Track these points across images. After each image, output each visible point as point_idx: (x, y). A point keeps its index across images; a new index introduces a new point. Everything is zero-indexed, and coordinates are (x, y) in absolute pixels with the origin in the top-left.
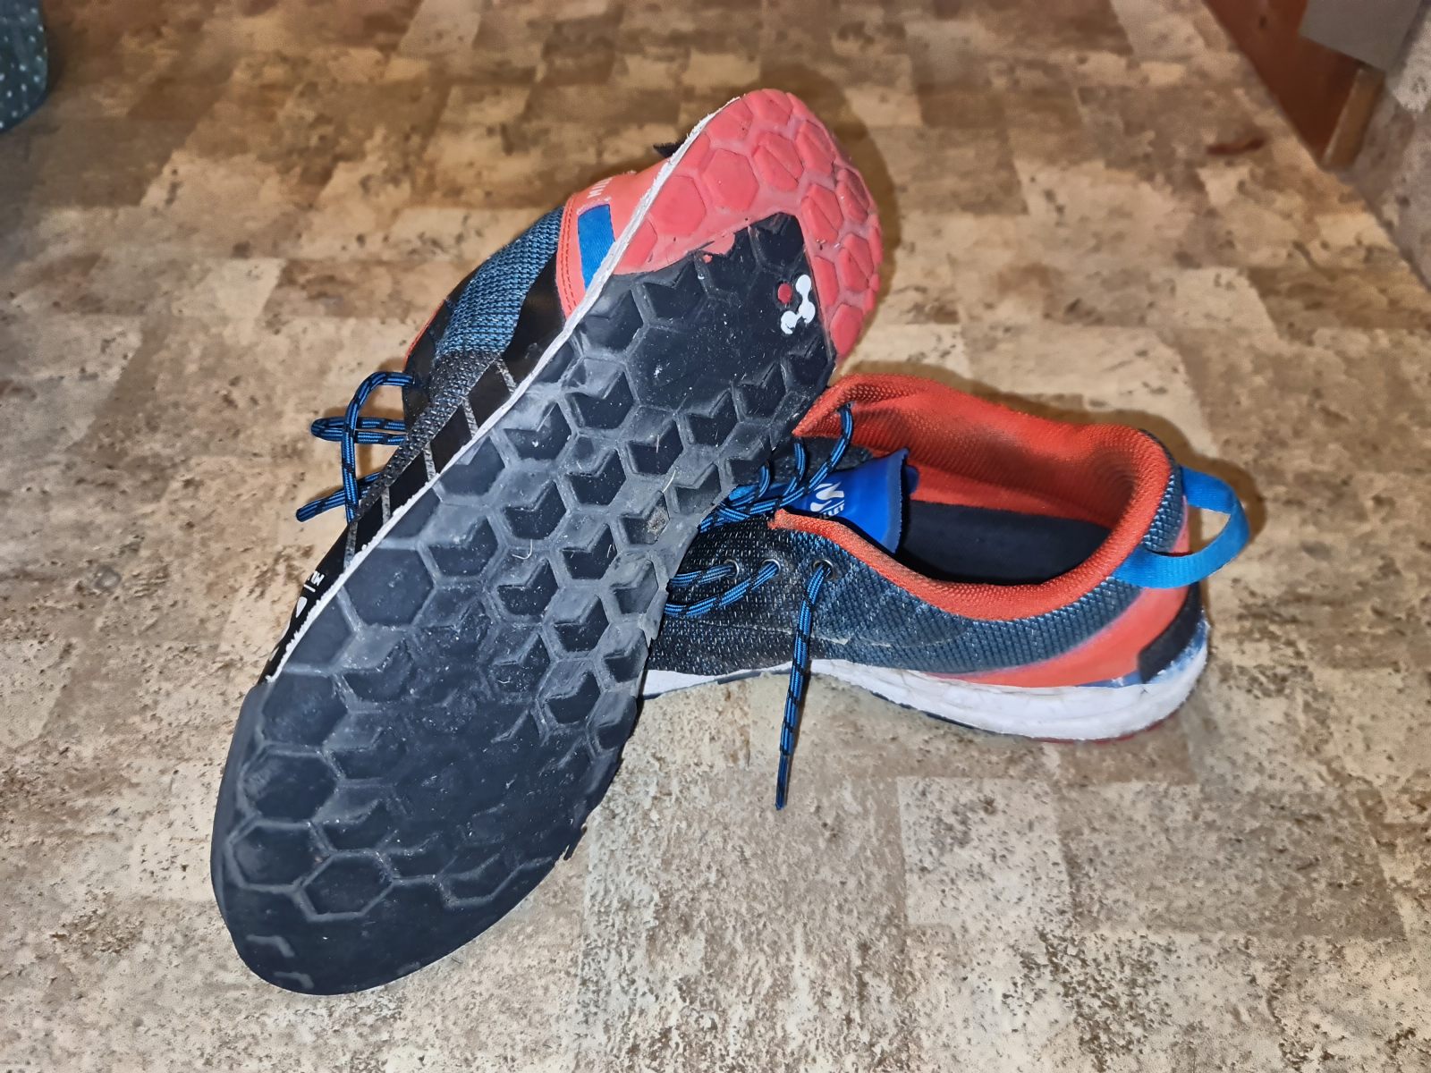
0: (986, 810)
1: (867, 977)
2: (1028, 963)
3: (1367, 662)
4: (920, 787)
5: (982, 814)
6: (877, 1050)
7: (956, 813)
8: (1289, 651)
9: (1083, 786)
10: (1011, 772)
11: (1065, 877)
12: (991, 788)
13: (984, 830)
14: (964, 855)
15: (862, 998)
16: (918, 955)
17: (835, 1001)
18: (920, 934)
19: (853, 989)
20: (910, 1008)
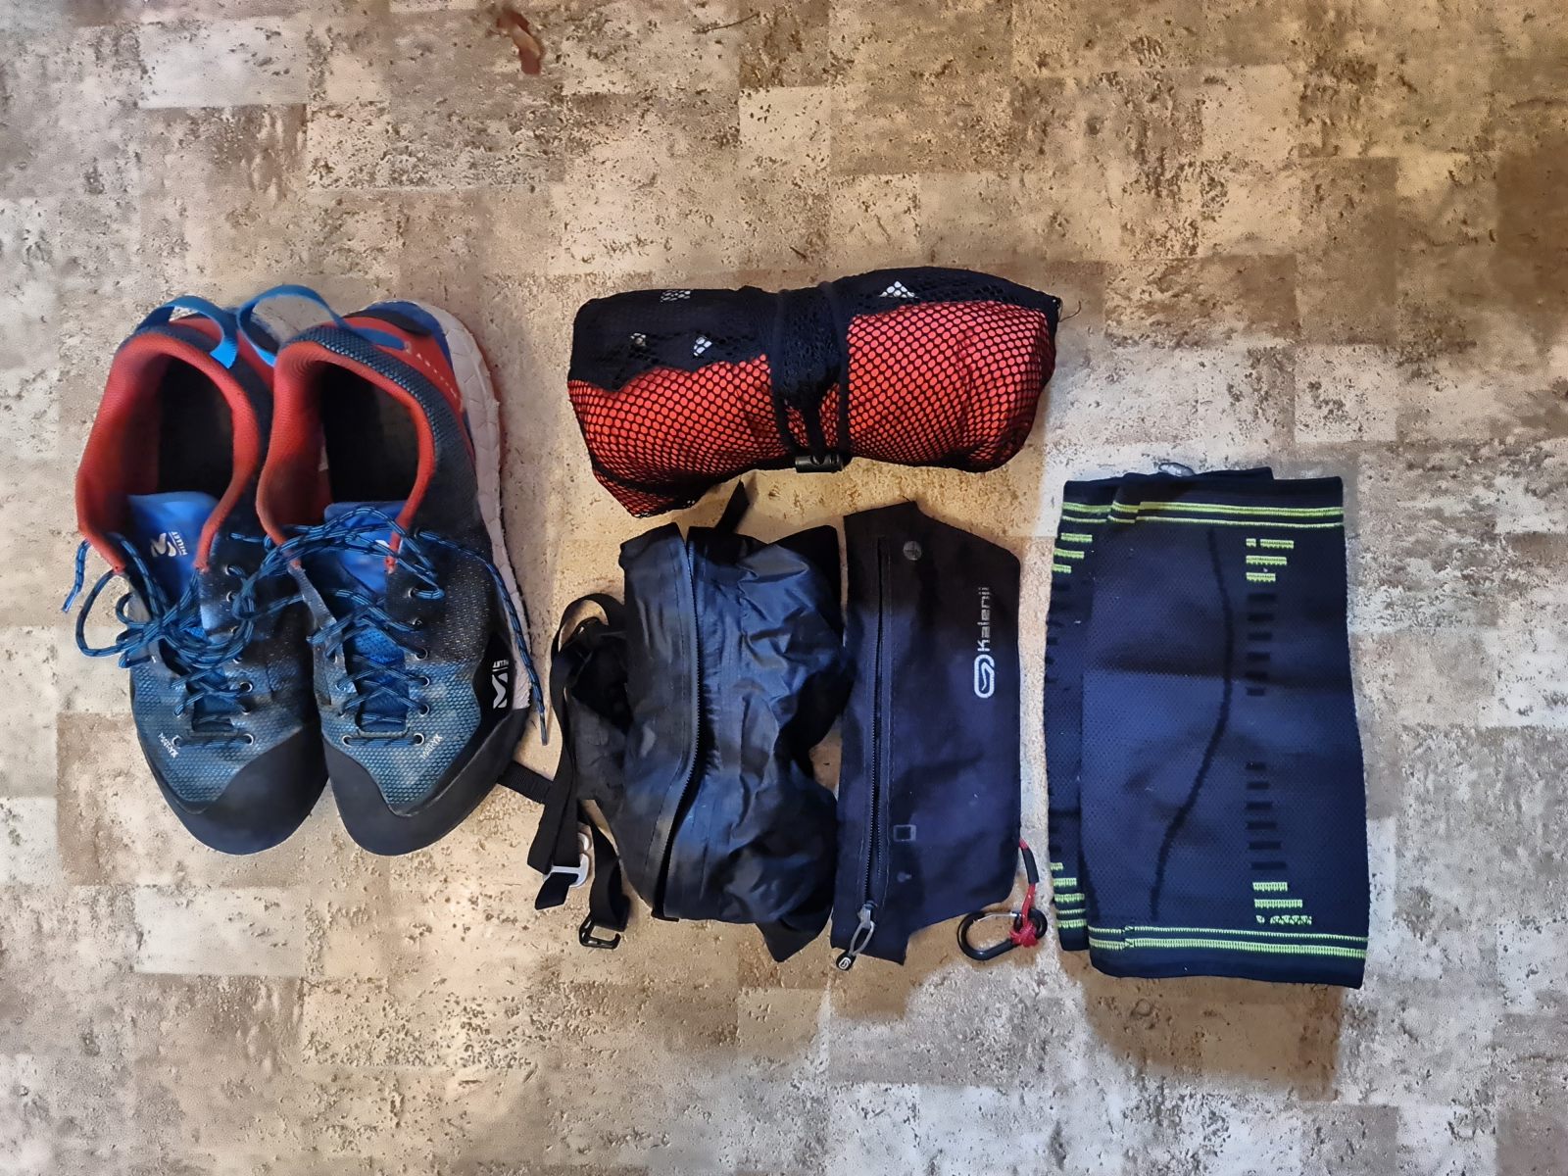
0: (1318, 388)
1: (1429, 466)
2: (1417, 374)
3: (1196, 121)
4: (1302, 428)
5: (1321, 391)
6: (1470, 462)
7: (1320, 407)
8: (1188, 170)
9: (1299, 326)
10: (1290, 370)
11: (1363, 347)
12: (1302, 384)
13: (1332, 390)
14: (1349, 405)
15: (1440, 469)
16: (1416, 436)
17: (1444, 485)
18: (1401, 434)
19: (1436, 474)
20: (1446, 443)
